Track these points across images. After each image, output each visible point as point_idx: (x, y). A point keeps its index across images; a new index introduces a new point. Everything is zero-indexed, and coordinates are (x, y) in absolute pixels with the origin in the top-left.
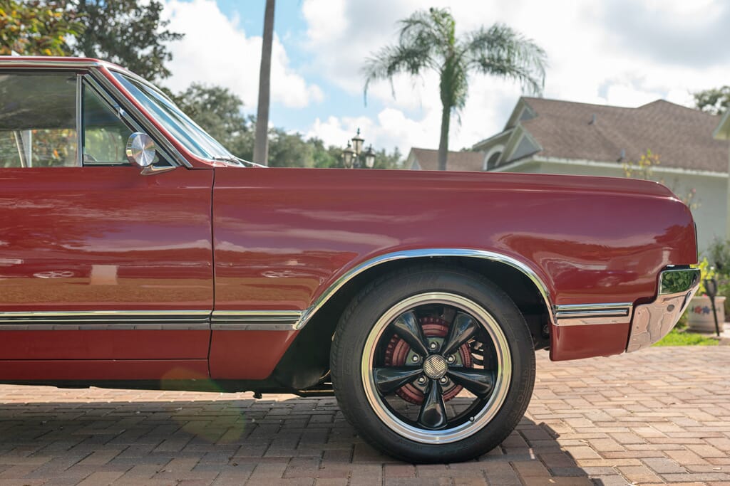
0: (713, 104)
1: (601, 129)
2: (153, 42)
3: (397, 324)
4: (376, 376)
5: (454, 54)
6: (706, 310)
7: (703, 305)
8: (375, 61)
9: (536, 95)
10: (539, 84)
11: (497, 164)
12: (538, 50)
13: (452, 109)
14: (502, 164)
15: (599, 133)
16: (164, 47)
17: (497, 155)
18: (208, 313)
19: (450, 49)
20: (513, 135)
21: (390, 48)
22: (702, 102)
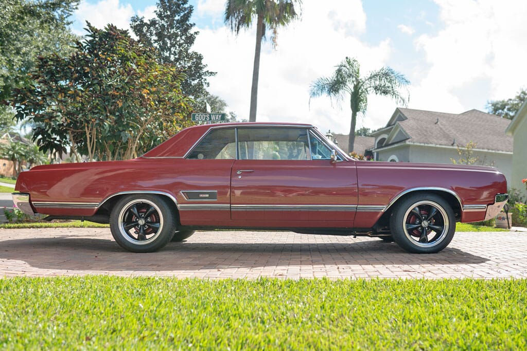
0: (503, 110)
1: (442, 127)
2: (200, 77)
3: (413, 211)
4: (407, 227)
5: (359, 82)
6: (503, 219)
7: (502, 217)
8: (315, 87)
9: (404, 107)
10: (406, 100)
11: (383, 145)
12: (406, 81)
13: (358, 113)
14: (387, 145)
15: (441, 129)
16: (206, 79)
17: (384, 139)
18: (356, 206)
19: (357, 80)
20: (393, 129)
21: (323, 79)
22: (496, 108)
